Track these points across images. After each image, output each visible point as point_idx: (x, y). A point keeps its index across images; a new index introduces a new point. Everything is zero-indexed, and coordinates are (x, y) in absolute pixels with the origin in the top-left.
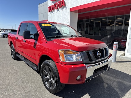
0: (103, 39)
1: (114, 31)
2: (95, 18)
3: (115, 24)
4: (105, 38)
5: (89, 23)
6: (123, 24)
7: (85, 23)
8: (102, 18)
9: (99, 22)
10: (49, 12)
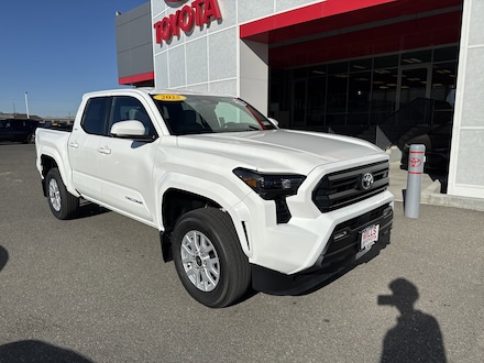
1: (397, 108)
2: (327, 63)
3: (399, 81)
5: (306, 79)
6: (428, 82)
7: (293, 82)
8: (353, 63)
9: (343, 76)
10: (159, 41)
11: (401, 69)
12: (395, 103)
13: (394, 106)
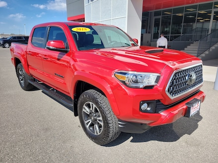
0: (188, 47)
2: (172, 8)
3: (212, 17)
4: (192, 45)
7: (154, 18)
8: (187, 8)
9: (180, 15)
11: (213, 10)
12: (208, 29)
13: (208, 31)
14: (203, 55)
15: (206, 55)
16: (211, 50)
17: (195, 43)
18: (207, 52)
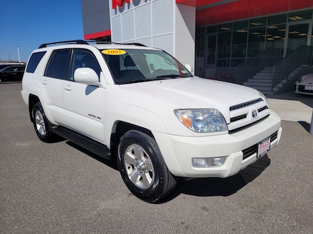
0: (258, 74)
2: (232, 21)
4: (262, 71)
5: (216, 34)
7: (207, 36)
8: (251, 21)
9: (243, 31)
10: (114, 7)
11: (288, 24)
12: (283, 50)
13: (283, 52)
14: (280, 85)
15: (284, 85)
16: (289, 78)
17: (266, 68)
18: (285, 81)
